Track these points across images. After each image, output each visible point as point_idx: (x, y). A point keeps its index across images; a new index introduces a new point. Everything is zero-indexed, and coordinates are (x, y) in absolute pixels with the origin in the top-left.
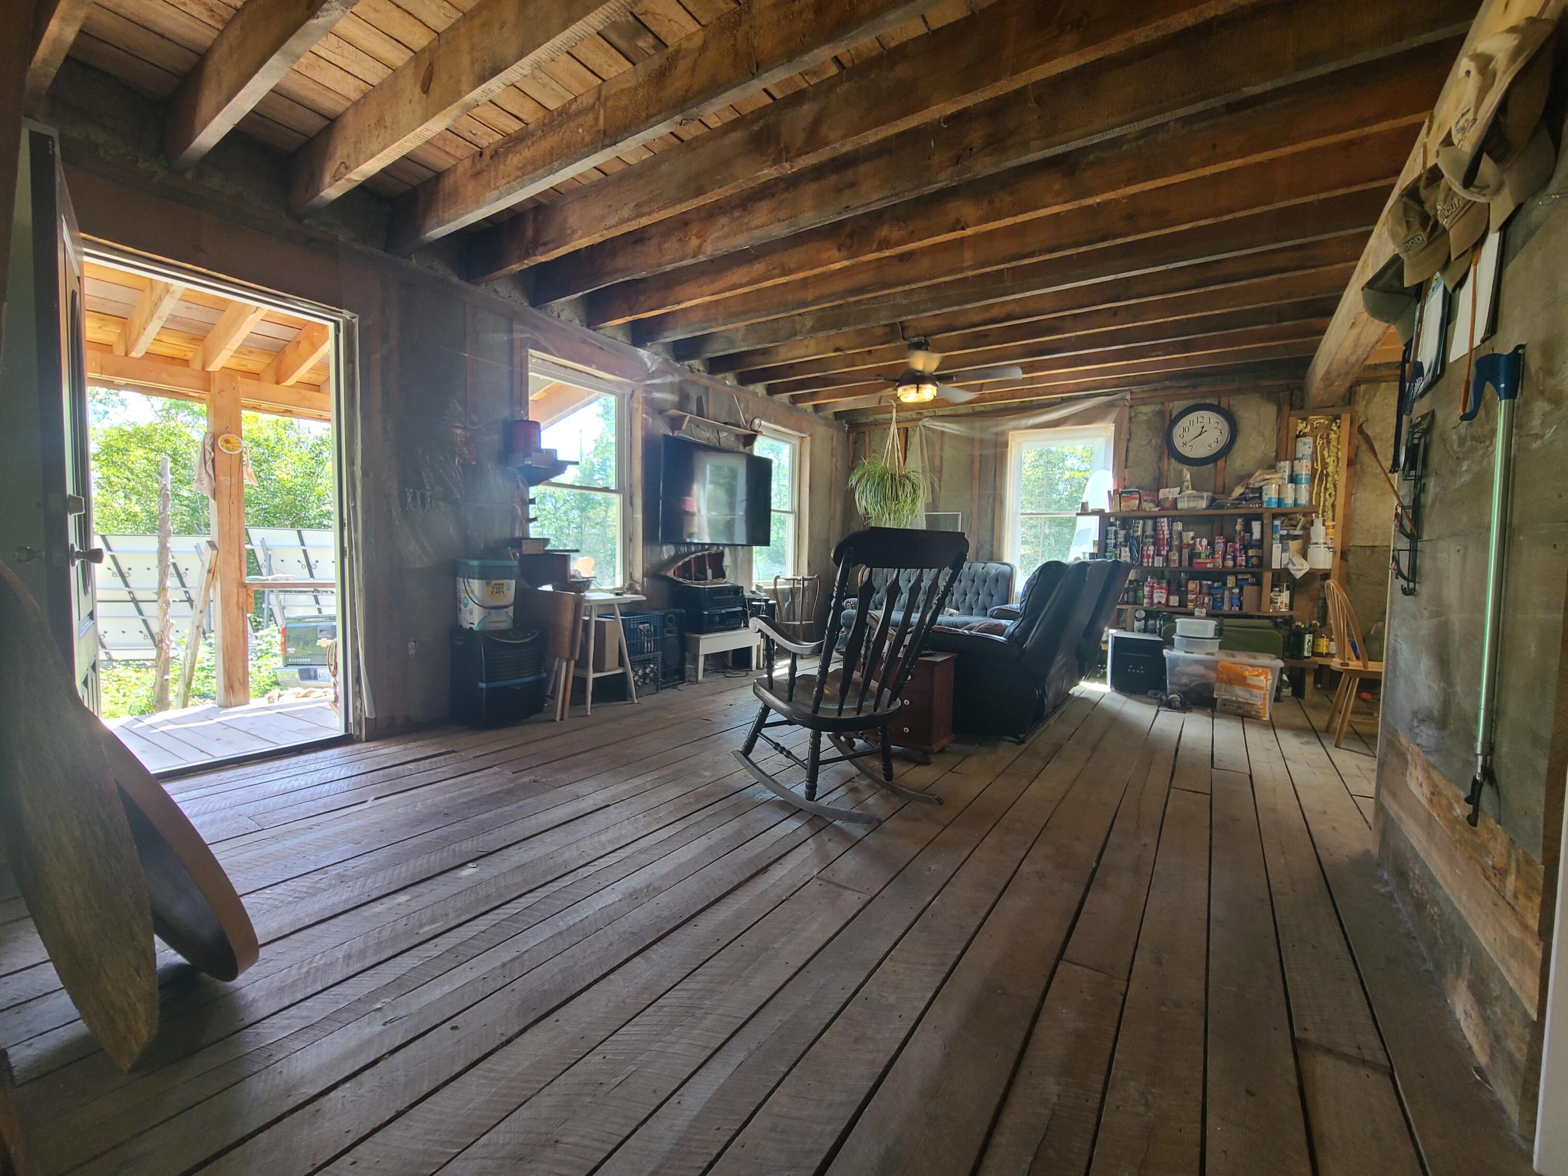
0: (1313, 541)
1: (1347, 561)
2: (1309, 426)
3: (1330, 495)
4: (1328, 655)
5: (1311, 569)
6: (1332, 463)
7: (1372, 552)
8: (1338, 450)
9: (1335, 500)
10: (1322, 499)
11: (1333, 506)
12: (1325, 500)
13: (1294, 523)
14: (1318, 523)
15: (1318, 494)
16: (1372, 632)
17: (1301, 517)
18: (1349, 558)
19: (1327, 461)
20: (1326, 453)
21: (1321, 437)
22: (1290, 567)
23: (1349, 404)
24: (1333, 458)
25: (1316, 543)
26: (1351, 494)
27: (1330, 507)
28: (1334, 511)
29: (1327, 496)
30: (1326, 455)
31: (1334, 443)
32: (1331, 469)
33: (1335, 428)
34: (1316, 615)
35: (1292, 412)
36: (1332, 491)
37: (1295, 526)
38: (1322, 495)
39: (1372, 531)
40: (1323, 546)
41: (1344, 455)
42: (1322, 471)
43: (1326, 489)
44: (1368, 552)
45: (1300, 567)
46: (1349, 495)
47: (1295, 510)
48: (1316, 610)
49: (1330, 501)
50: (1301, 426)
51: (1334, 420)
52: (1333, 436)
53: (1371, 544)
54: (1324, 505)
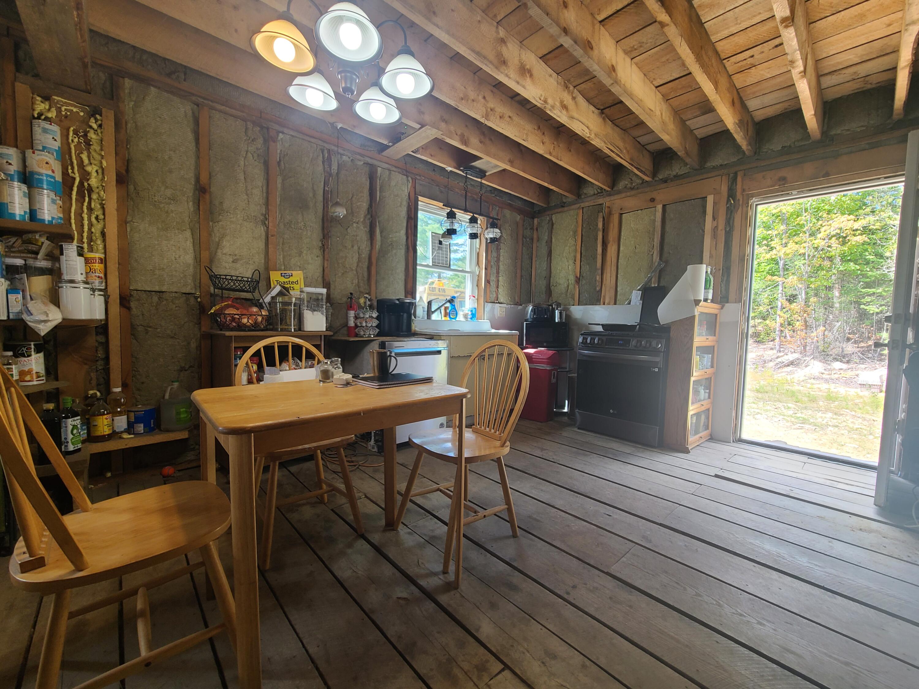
0: (66, 277)
1: (129, 308)
2: (53, 109)
3: (97, 218)
4: (114, 435)
5: (64, 319)
6: (94, 174)
7: (160, 298)
8: (102, 157)
9: (104, 225)
10: (86, 222)
11: (103, 234)
12: (91, 225)
13: (34, 248)
14: (71, 250)
15: (79, 215)
16: (167, 396)
17: (43, 239)
18: (133, 304)
19: (89, 169)
20: (84, 156)
21: (76, 133)
22: (25, 317)
23: (112, 99)
24: (95, 168)
25: (72, 281)
26: (126, 223)
27: (98, 234)
28: (104, 241)
29: (93, 219)
30: (86, 161)
31: (95, 147)
32: (94, 181)
33: (95, 126)
34: (94, 382)
35: (19, 76)
36: (99, 213)
37: (37, 253)
38: (85, 216)
39: (157, 272)
40: (82, 286)
41: (110, 163)
42: (81, 183)
43: (90, 209)
44: (155, 299)
45: (43, 318)
46: (123, 223)
47: (33, 226)
48: (93, 375)
49: (97, 228)
50: (41, 106)
51: (93, 115)
52: (92, 135)
53: (157, 288)
54: (90, 232)
